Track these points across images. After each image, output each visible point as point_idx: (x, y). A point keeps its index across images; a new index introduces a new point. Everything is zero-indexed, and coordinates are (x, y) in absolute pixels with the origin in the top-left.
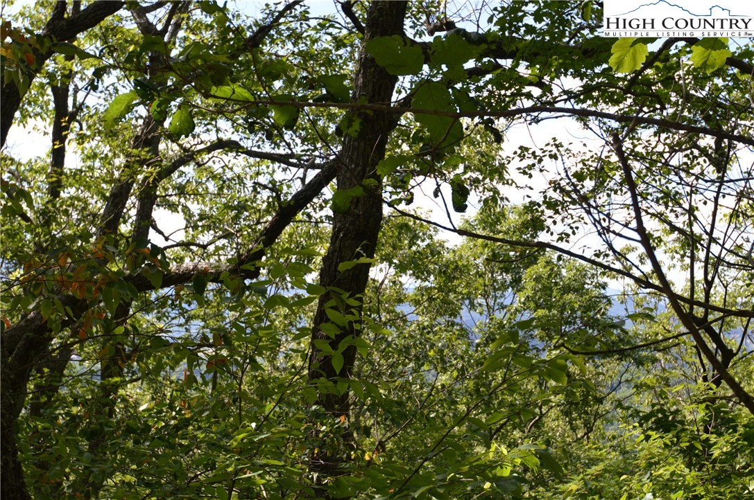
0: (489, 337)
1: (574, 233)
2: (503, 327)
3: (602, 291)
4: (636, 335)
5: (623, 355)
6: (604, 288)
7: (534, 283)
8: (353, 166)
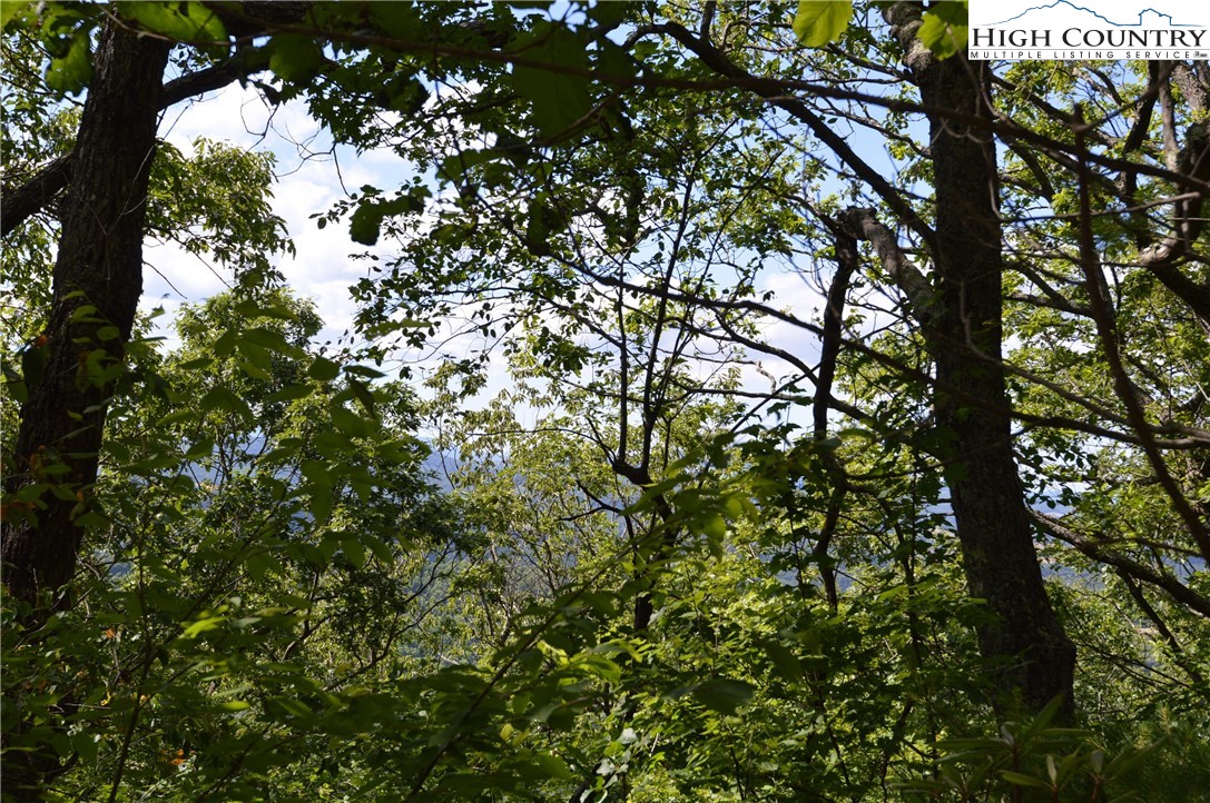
0: (227, 504)
1: (432, 333)
2: (251, 489)
3: (412, 433)
4: (459, 502)
5: (440, 534)
6: (415, 429)
7: (304, 419)
8: (94, 197)
